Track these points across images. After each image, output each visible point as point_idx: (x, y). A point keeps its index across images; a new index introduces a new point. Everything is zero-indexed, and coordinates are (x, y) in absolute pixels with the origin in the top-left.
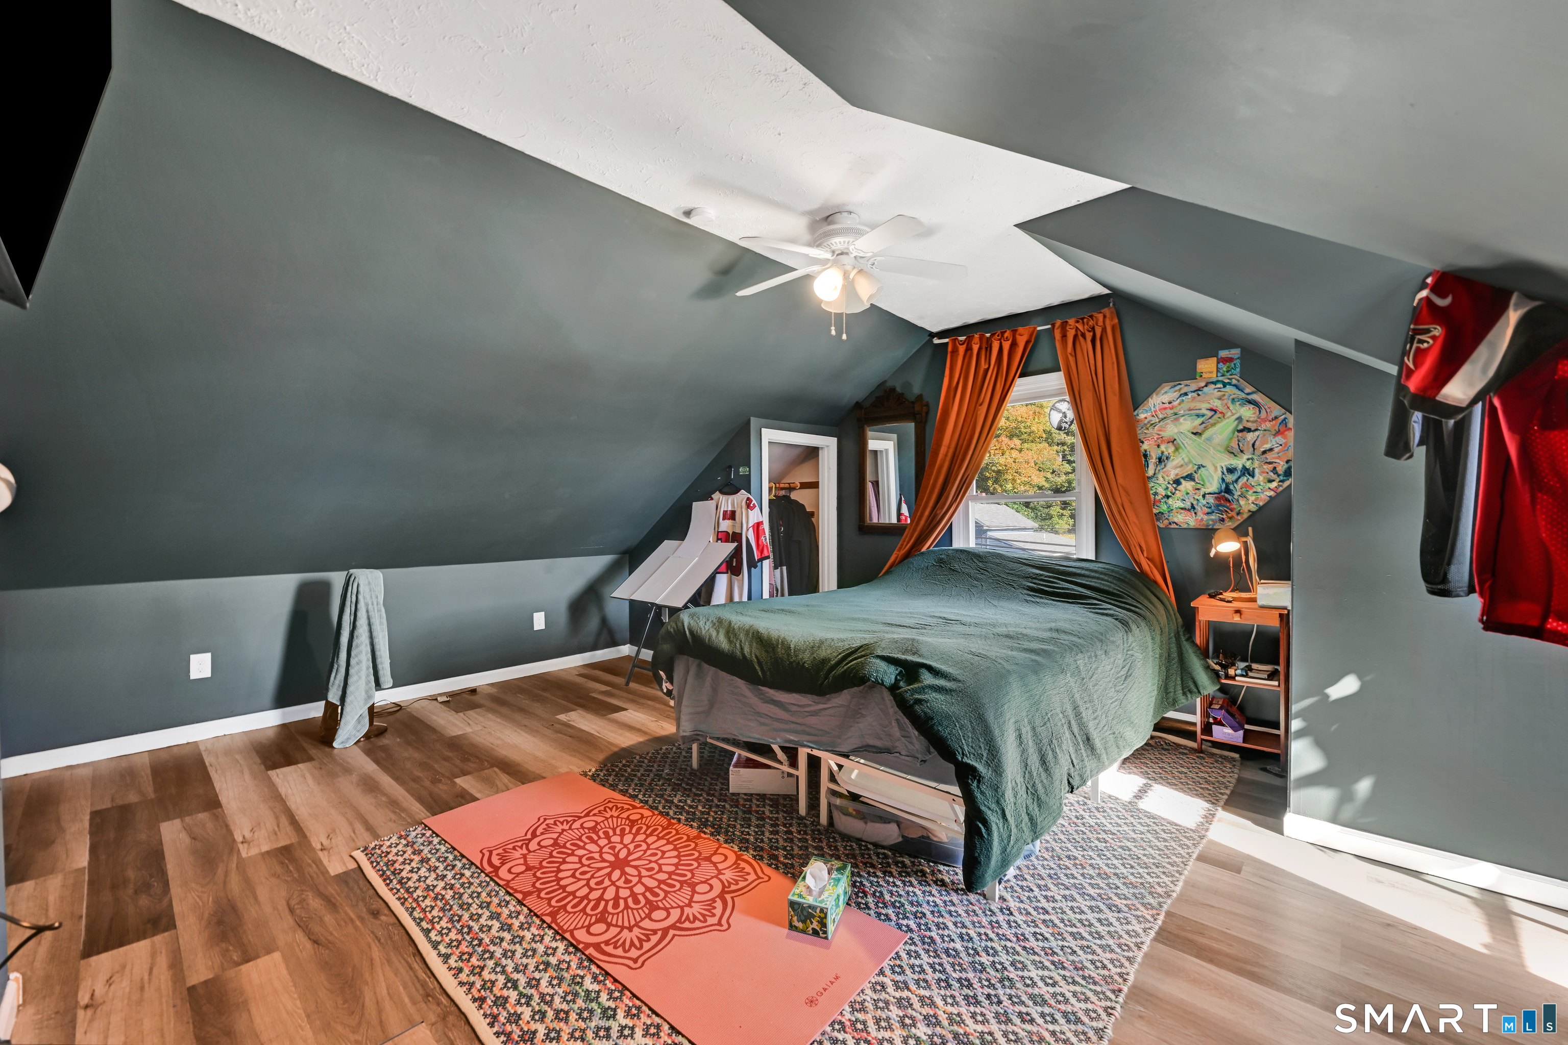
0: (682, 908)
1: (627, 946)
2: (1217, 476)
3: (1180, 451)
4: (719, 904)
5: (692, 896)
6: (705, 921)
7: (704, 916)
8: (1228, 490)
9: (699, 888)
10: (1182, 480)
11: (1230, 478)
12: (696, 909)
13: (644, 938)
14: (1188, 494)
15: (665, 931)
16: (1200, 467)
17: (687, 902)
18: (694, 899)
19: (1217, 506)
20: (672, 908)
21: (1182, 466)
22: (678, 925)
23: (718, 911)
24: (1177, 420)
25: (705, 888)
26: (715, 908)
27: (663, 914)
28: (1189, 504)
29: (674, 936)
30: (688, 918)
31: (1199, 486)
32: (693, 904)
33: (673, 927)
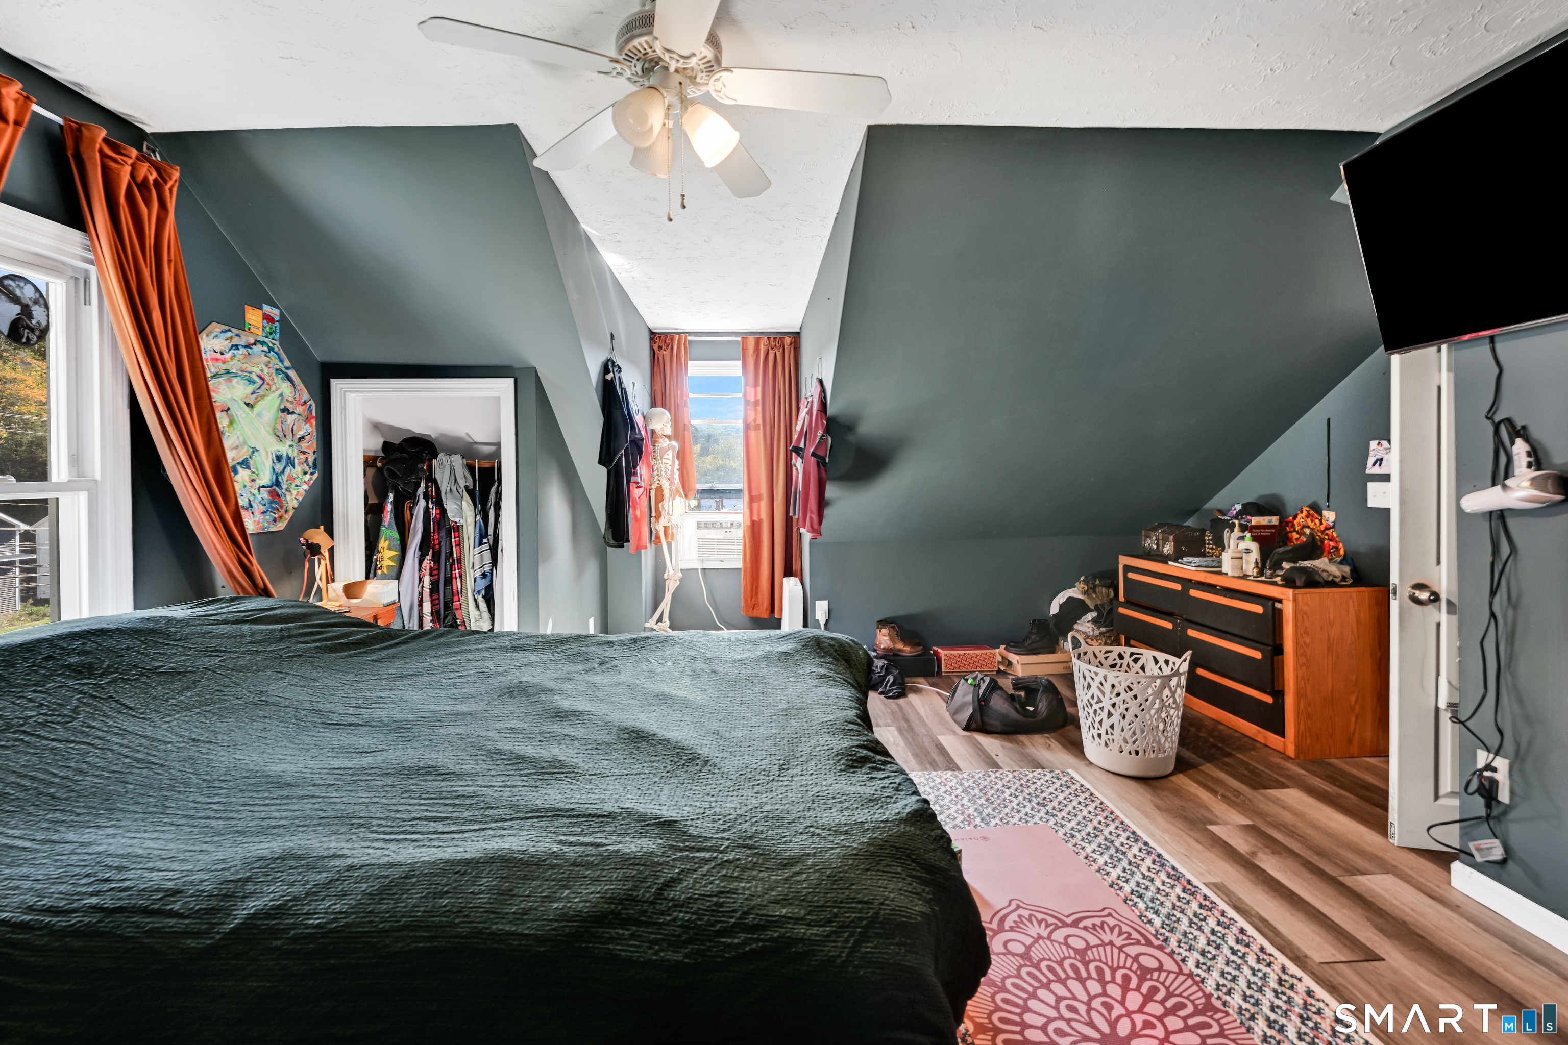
0: (1049, 938)
1: (1117, 929)
2: (269, 464)
3: (235, 425)
4: (1009, 923)
5: (1032, 944)
6: (1031, 915)
7: (1030, 920)
8: (278, 483)
9: (1021, 949)
10: (238, 467)
11: (279, 467)
12: (1034, 930)
13: (1098, 928)
14: (245, 486)
15: (1075, 924)
16: (255, 450)
17: (1041, 942)
18: (1031, 940)
19: (271, 503)
20: (1060, 943)
21: (237, 447)
22: (1060, 924)
23: (1014, 917)
24: (229, 380)
25: (1012, 947)
26: (1015, 922)
27: (1071, 941)
28: (247, 500)
29: (1067, 917)
30: (1047, 925)
31: (254, 476)
32: (1036, 936)
33: (1065, 925)
